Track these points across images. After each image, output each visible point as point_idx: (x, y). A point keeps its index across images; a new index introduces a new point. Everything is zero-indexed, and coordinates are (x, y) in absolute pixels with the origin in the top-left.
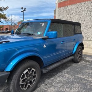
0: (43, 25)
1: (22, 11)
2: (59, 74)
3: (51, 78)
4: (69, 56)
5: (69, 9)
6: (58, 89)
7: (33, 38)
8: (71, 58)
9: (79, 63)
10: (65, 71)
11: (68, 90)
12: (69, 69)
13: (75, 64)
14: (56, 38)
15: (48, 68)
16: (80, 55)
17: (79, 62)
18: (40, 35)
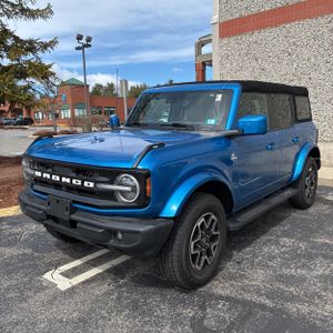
0: (219, 97)
1: (78, 48)
2: (264, 238)
3: (245, 247)
4: (283, 189)
5: (256, 42)
6: (275, 271)
7: (199, 136)
8: (289, 193)
9: (311, 210)
10: (277, 229)
11: (303, 272)
12: (286, 226)
13: (299, 211)
14: (264, 132)
15: (238, 219)
16: (312, 184)
17: (309, 206)
18: (215, 126)
